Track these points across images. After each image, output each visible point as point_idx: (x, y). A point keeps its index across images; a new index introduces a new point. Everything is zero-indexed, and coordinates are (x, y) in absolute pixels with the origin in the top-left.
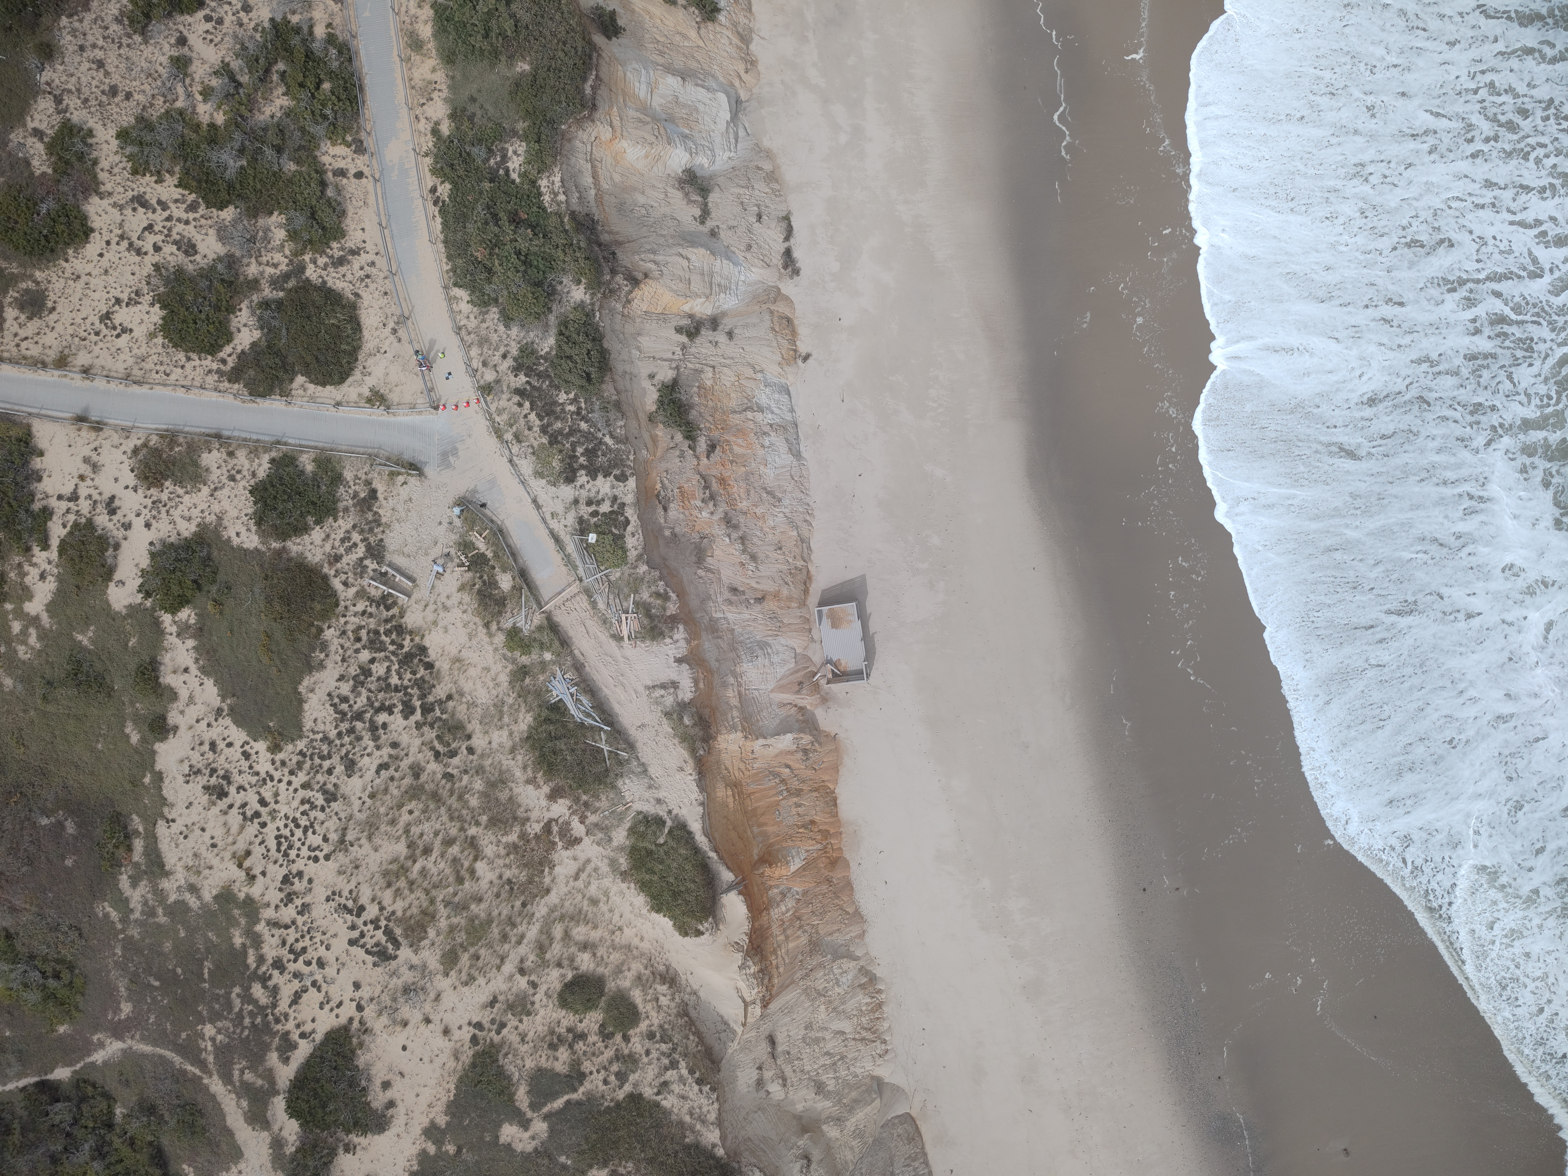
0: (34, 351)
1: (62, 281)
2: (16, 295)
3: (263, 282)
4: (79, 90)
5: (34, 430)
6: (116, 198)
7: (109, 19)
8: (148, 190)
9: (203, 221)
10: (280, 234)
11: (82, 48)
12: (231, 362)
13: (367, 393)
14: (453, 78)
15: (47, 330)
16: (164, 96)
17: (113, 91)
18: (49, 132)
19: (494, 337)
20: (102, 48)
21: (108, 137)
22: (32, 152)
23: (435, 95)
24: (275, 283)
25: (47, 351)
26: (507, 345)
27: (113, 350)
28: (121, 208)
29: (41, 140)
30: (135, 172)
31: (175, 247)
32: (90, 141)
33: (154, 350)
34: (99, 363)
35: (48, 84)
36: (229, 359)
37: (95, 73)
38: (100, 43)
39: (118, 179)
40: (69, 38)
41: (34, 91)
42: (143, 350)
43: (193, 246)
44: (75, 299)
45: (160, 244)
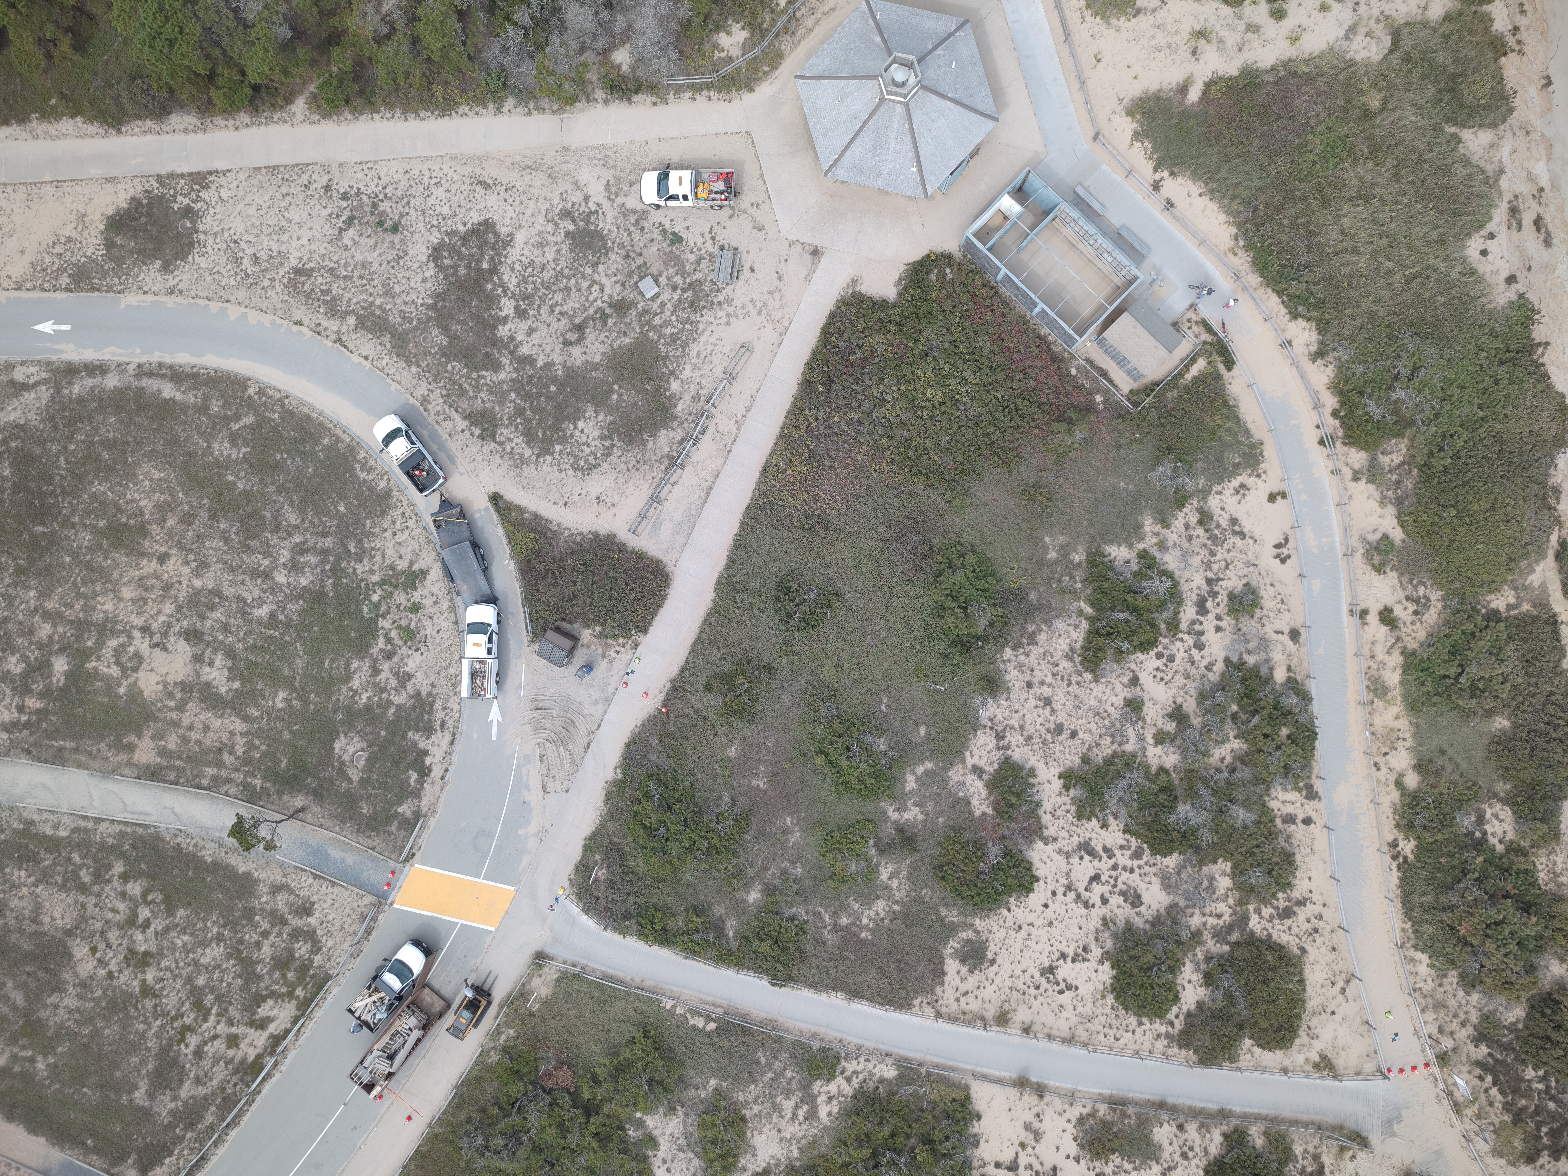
0: (974, 1006)
1: (1003, 932)
2: (956, 945)
3: (1206, 933)
4: (1022, 727)
5: (973, 1092)
6: (1061, 844)
7: (1058, 655)
8: (1094, 835)
9: (1147, 868)
10: (1224, 883)
11: (1029, 685)
12: (1179, 1025)
13: (1317, 1059)
14: (1417, 726)
15: (987, 984)
16: (1112, 736)
17: (1059, 729)
18: (987, 768)
19: (1452, 1003)
20: (1049, 685)
21: (1050, 777)
22: (972, 790)
23: (1400, 744)
24: (1220, 935)
25: (987, 1006)
26: (1466, 1013)
27: (1054, 1006)
28: (1068, 855)
29: (980, 777)
30: (1080, 816)
31: (1121, 898)
32: (1031, 780)
33: (1099, 1011)
34: (1038, 1020)
35: (991, 720)
36: (1177, 1022)
37: (1040, 711)
38: (1049, 679)
39: (1062, 822)
40: (1015, 673)
41: (974, 725)
42: (1089, 1009)
43: (1139, 897)
44: (1016, 950)
45: (1107, 895)
